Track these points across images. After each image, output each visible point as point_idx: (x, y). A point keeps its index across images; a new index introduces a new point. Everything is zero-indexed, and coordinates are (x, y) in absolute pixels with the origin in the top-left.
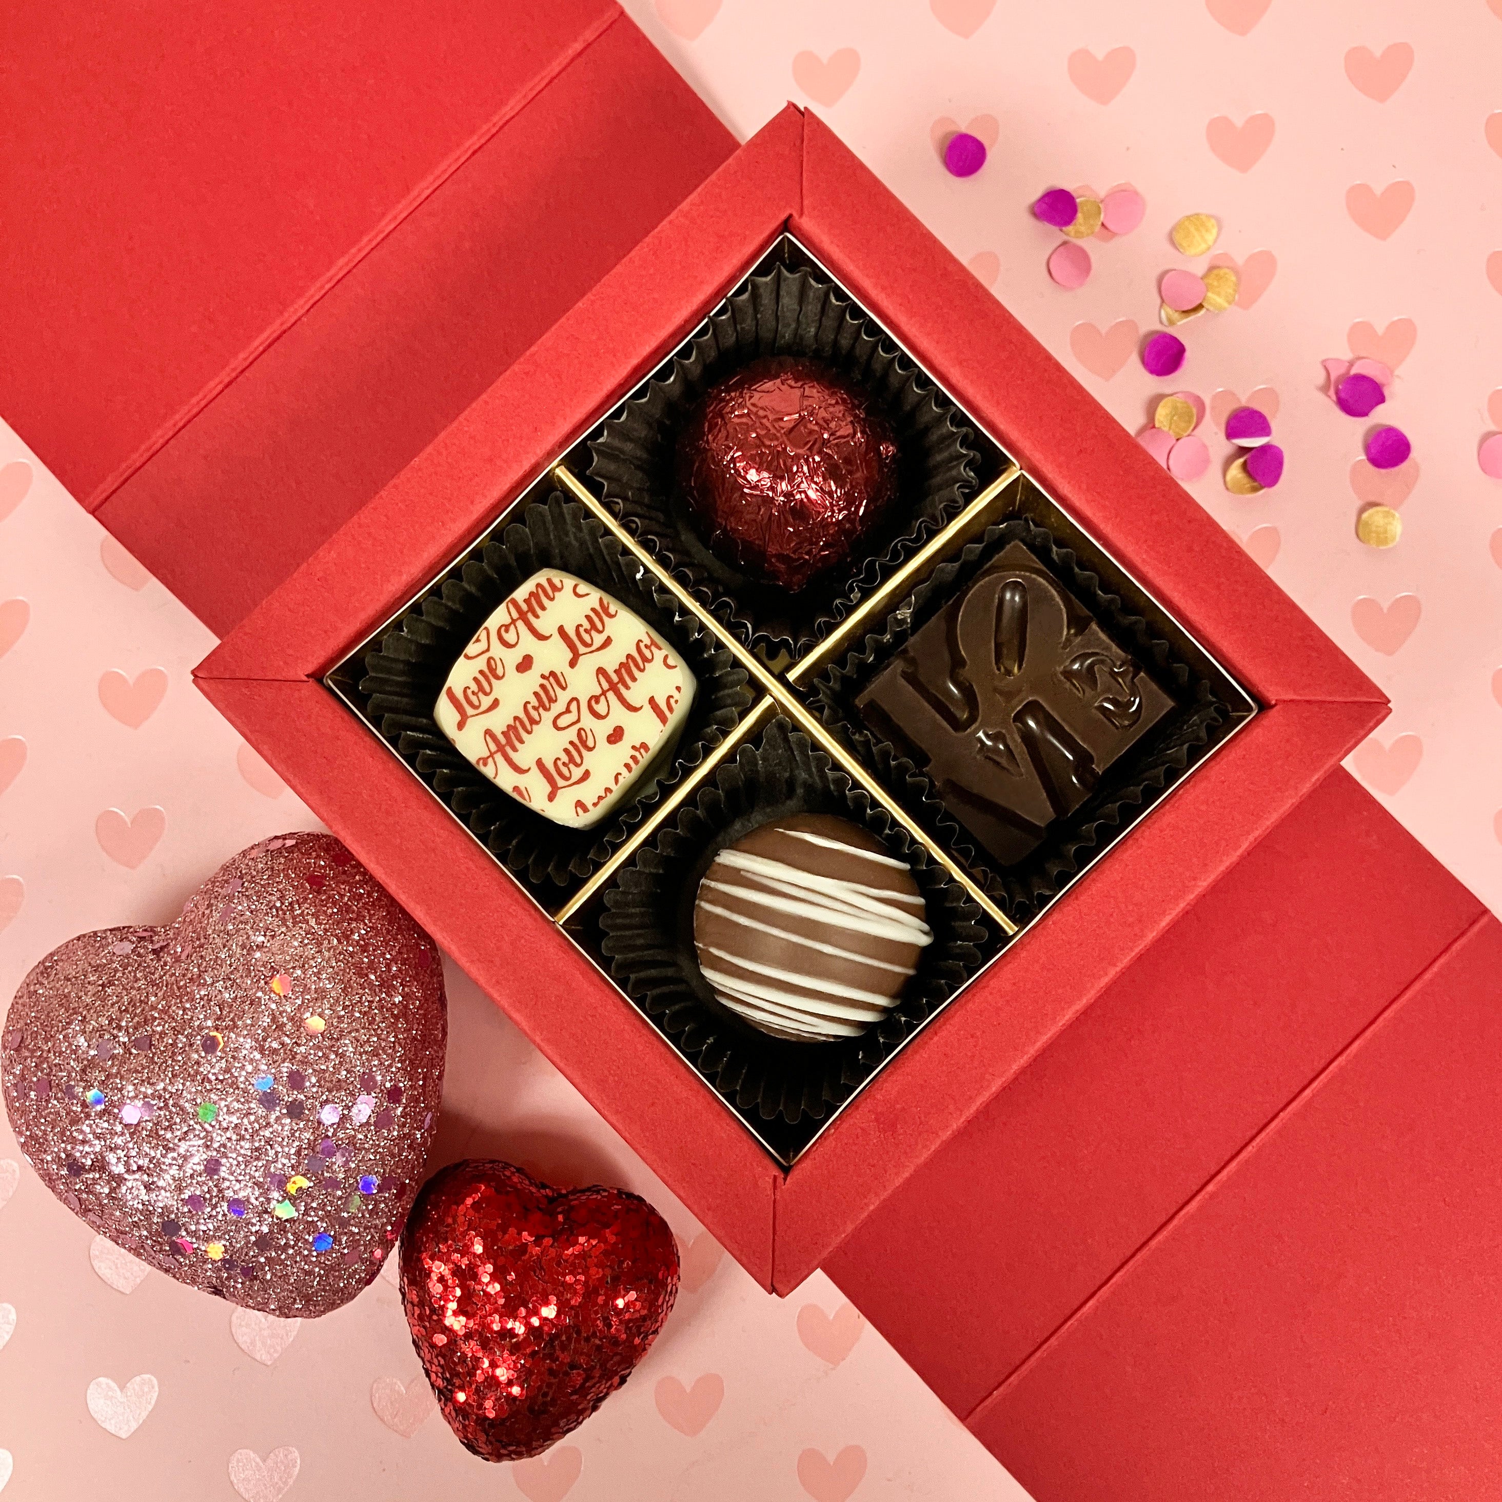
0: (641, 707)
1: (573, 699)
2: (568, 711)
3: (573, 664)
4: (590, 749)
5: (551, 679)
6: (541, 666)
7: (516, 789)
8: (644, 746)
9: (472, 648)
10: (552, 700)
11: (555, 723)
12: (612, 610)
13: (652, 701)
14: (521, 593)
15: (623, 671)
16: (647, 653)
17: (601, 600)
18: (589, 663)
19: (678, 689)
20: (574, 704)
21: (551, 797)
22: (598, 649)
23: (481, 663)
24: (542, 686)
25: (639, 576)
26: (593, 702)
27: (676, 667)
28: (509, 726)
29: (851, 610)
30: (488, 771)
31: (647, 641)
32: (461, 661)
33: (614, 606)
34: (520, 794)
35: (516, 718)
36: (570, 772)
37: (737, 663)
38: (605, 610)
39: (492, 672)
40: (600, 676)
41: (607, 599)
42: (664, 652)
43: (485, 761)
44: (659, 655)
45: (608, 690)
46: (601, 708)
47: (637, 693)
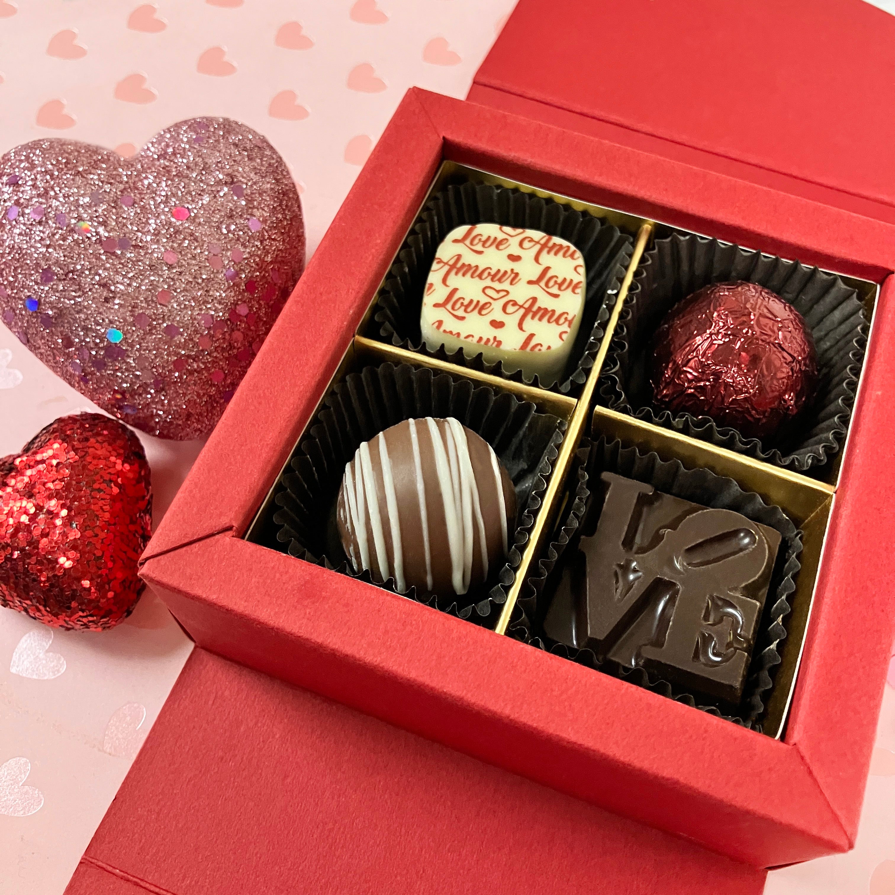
0: (523, 331)
1: (508, 292)
2: (498, 292)
3: (530, 282)
4: (480, 313)
5: (513, 275)
6: (517, 266)
7: (431, 285)
8: (500, 343)
9: (508, 229)
10: (500, 280)
11: (486, 287)
12: (578, 291)
13: (532, 336)
14: (557, 240)
15: (542, 312)
16: (562, 320)
17: (580, 283)
18: (536, 291)
19: (549, 348)
20: (505, 293)
21: (436, 305)
22: (548, 293)
23: (501, 236)
24: (506, 272)
25: (610, 292)
26: (511, 303)
27: (563, 340)
28: (469, 265)
29: (668, 425)
30: (435, 266)
31: (570, 317)
32: (497, 226)
33: (581, 291)
34: (429, 288)
35: (477, 267)
36: (459, 308)
37: (588, 372)
38: (576, 286)
39: (499, 244)
40: (531, 301)
41: (583, 285)
42: (568, 330)
43: (440, 261)
44: (565, 327)
45: (524, 308)
46: (510, 309)
47: (531, 325)
